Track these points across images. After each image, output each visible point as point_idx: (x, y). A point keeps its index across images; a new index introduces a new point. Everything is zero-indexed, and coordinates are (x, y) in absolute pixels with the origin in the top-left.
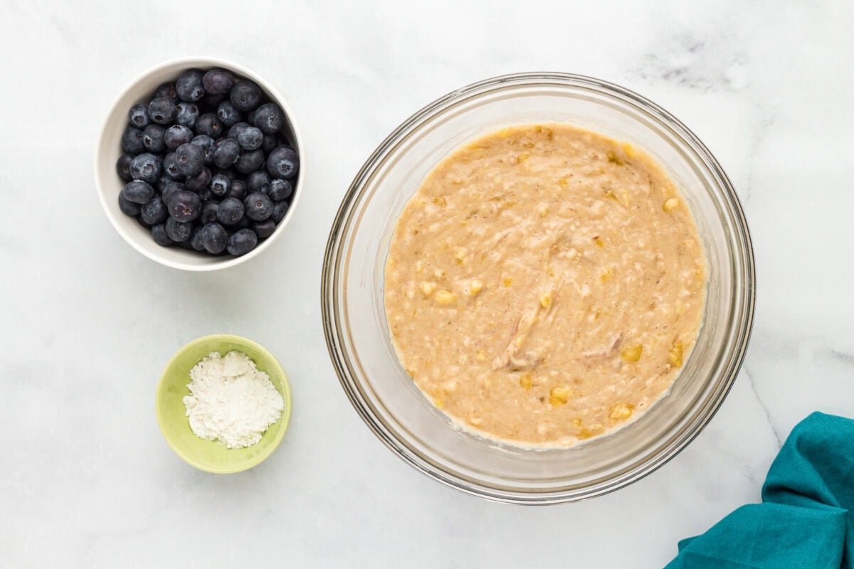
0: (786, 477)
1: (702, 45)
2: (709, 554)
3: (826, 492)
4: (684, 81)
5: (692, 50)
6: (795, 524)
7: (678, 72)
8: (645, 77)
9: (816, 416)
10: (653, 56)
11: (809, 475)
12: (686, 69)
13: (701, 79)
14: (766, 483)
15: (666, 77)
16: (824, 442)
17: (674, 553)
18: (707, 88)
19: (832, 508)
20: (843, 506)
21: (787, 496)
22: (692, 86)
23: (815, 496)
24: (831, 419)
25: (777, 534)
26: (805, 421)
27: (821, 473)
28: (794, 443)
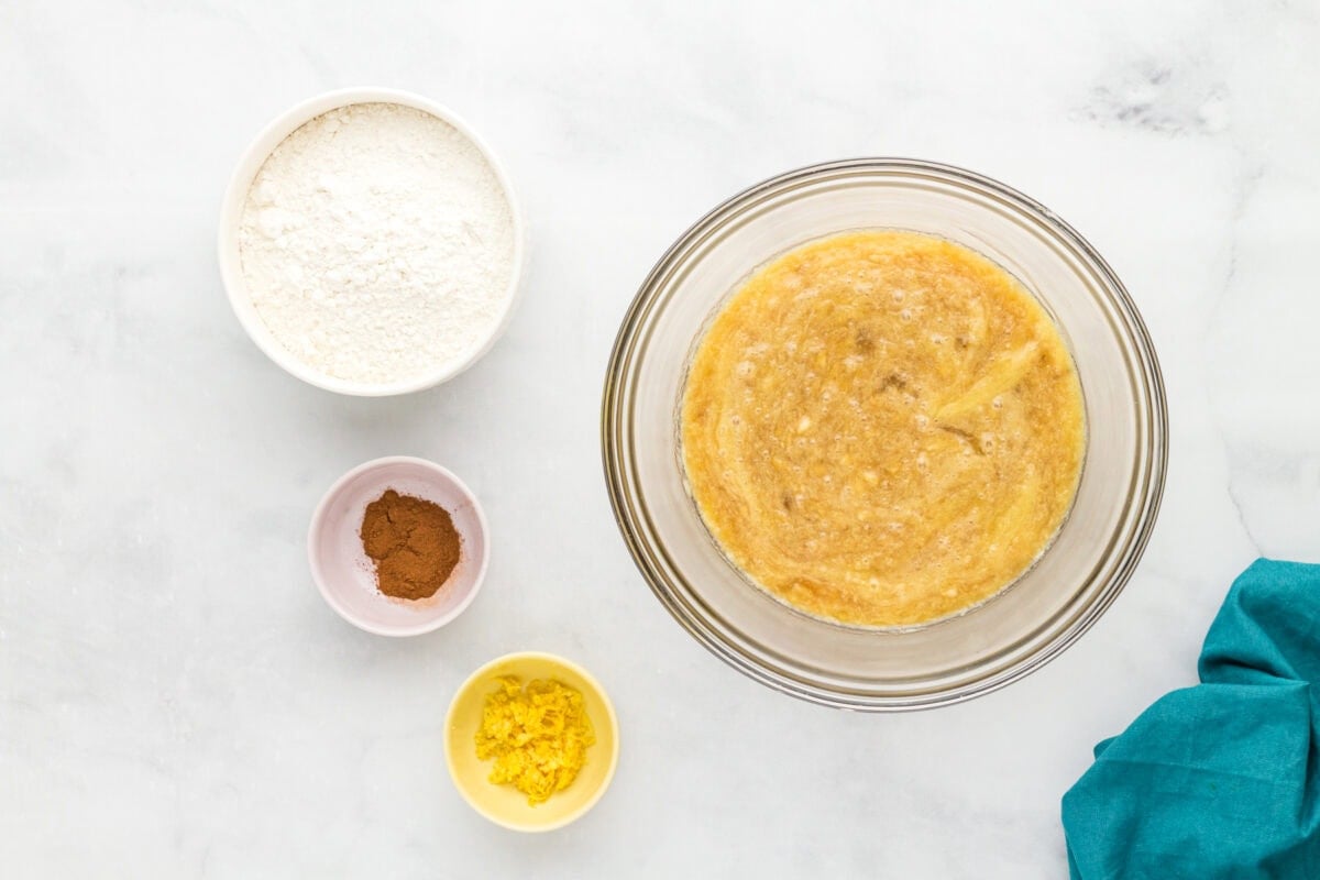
0: (1229, 645)
1: (1169, 73)
2: (1136, 758)
3: (1280, 662)
4: (1144, 122)
5: (1155, 81)
6: (1242, 708)
7: (1137, 110)
8: (1094, 117)
9: (1261, 564)
10: (1104, 90)
11: (1258, 641)
12: (1147, 107)
13: (1167, 120)
14: (1203, 654)
15: (1122, 116)
16: (1274, 596)
17: (1089, 760)
18: (1176, 130)
19: (1289, 681)
20: (1303, 678)
21: (1231, 671)
22: (1156, 129)
23: (1266, 668)
24: (1280, 565)
25: (1220, 723)
26: (1247, 571)
27: (1272, 637)
28: (1236, 600)
